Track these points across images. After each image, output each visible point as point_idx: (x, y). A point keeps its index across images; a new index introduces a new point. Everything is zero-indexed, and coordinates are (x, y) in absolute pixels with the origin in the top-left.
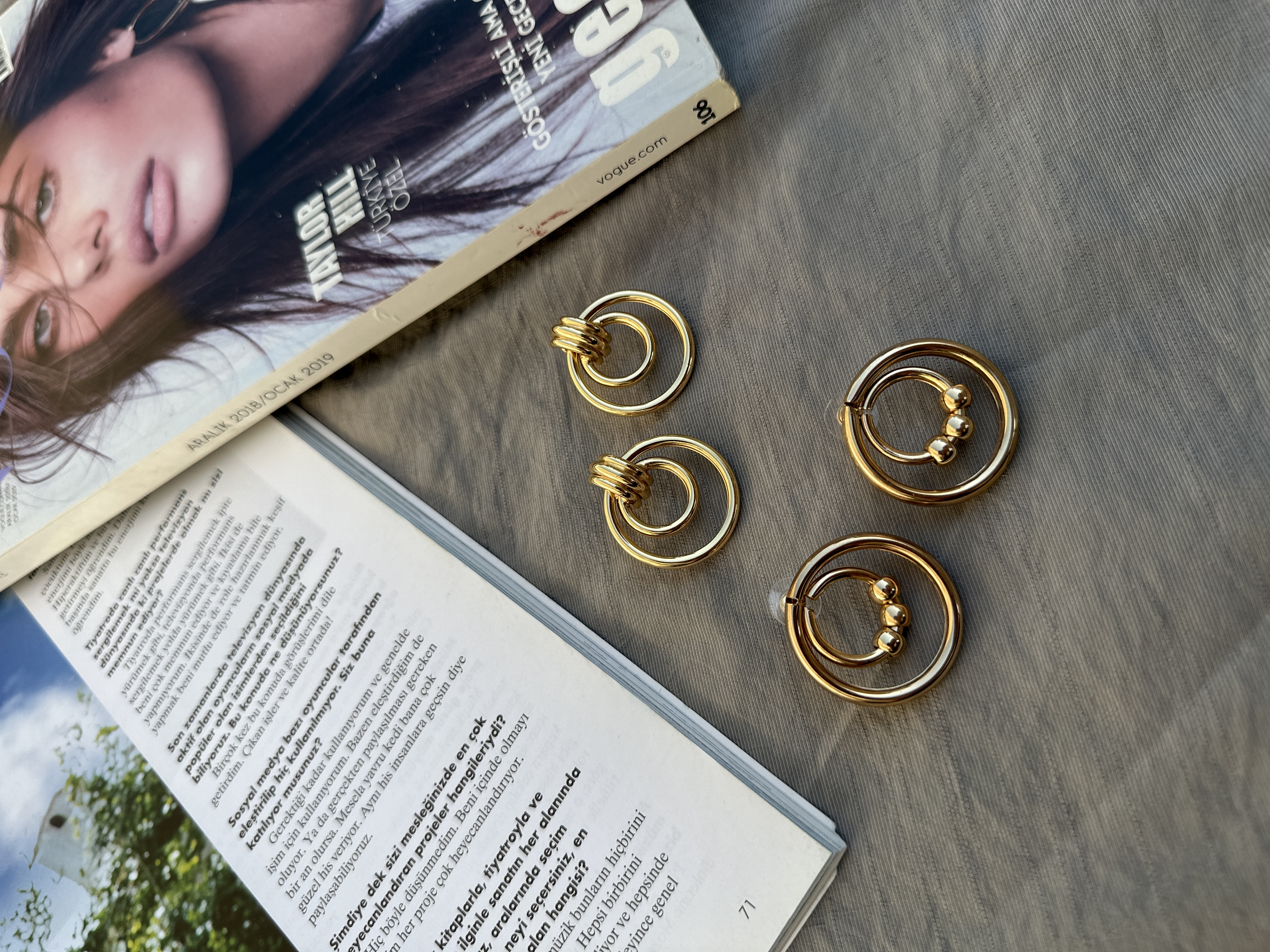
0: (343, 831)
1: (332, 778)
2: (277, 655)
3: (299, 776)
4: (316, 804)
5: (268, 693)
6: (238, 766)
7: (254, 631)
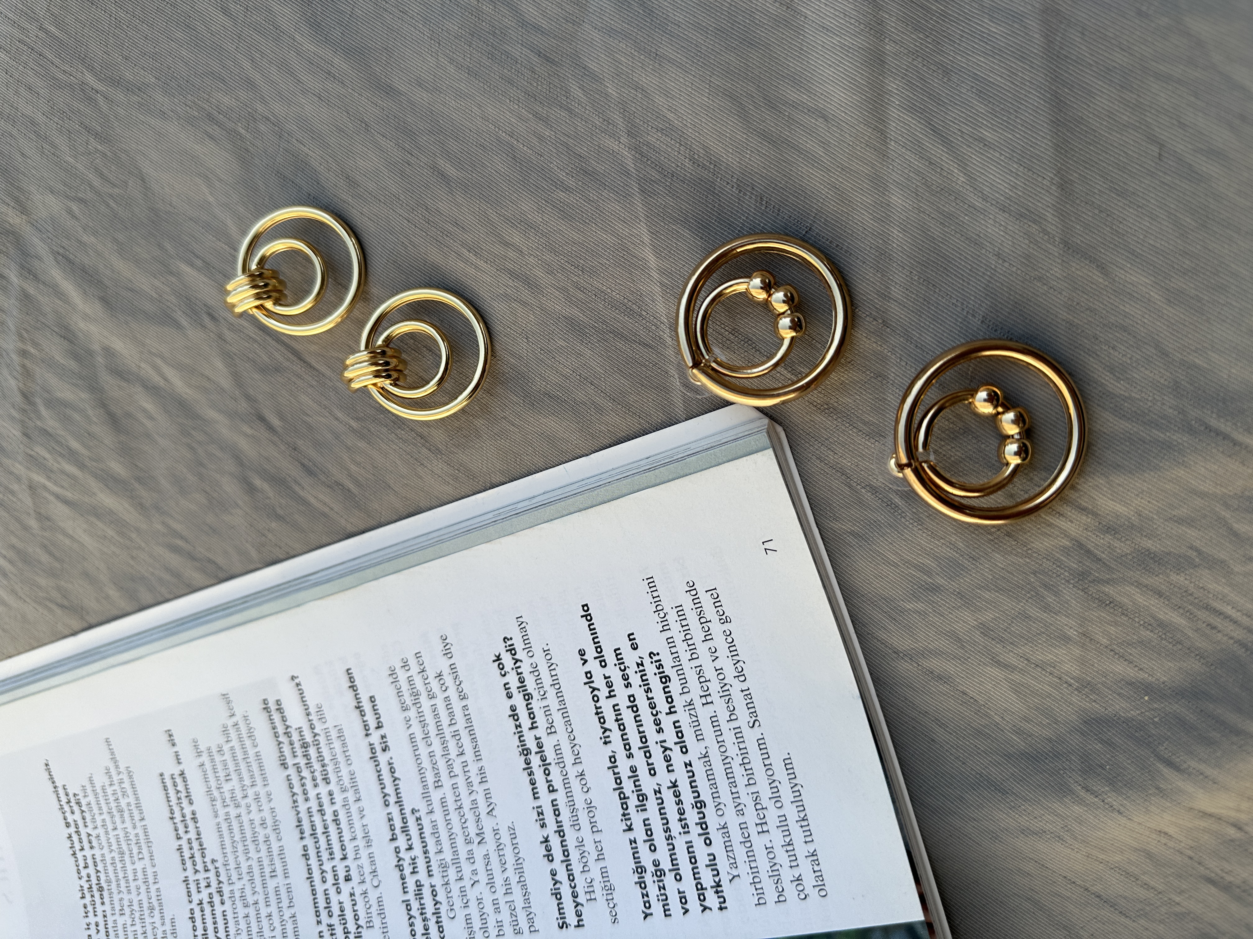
0: (490, 845)
1: (448, 822)
2: (331, 794)
3: (427, 850)
4: (455, 853)
5: (351, 825)
6: (380, 900)
7: (300, 798)
